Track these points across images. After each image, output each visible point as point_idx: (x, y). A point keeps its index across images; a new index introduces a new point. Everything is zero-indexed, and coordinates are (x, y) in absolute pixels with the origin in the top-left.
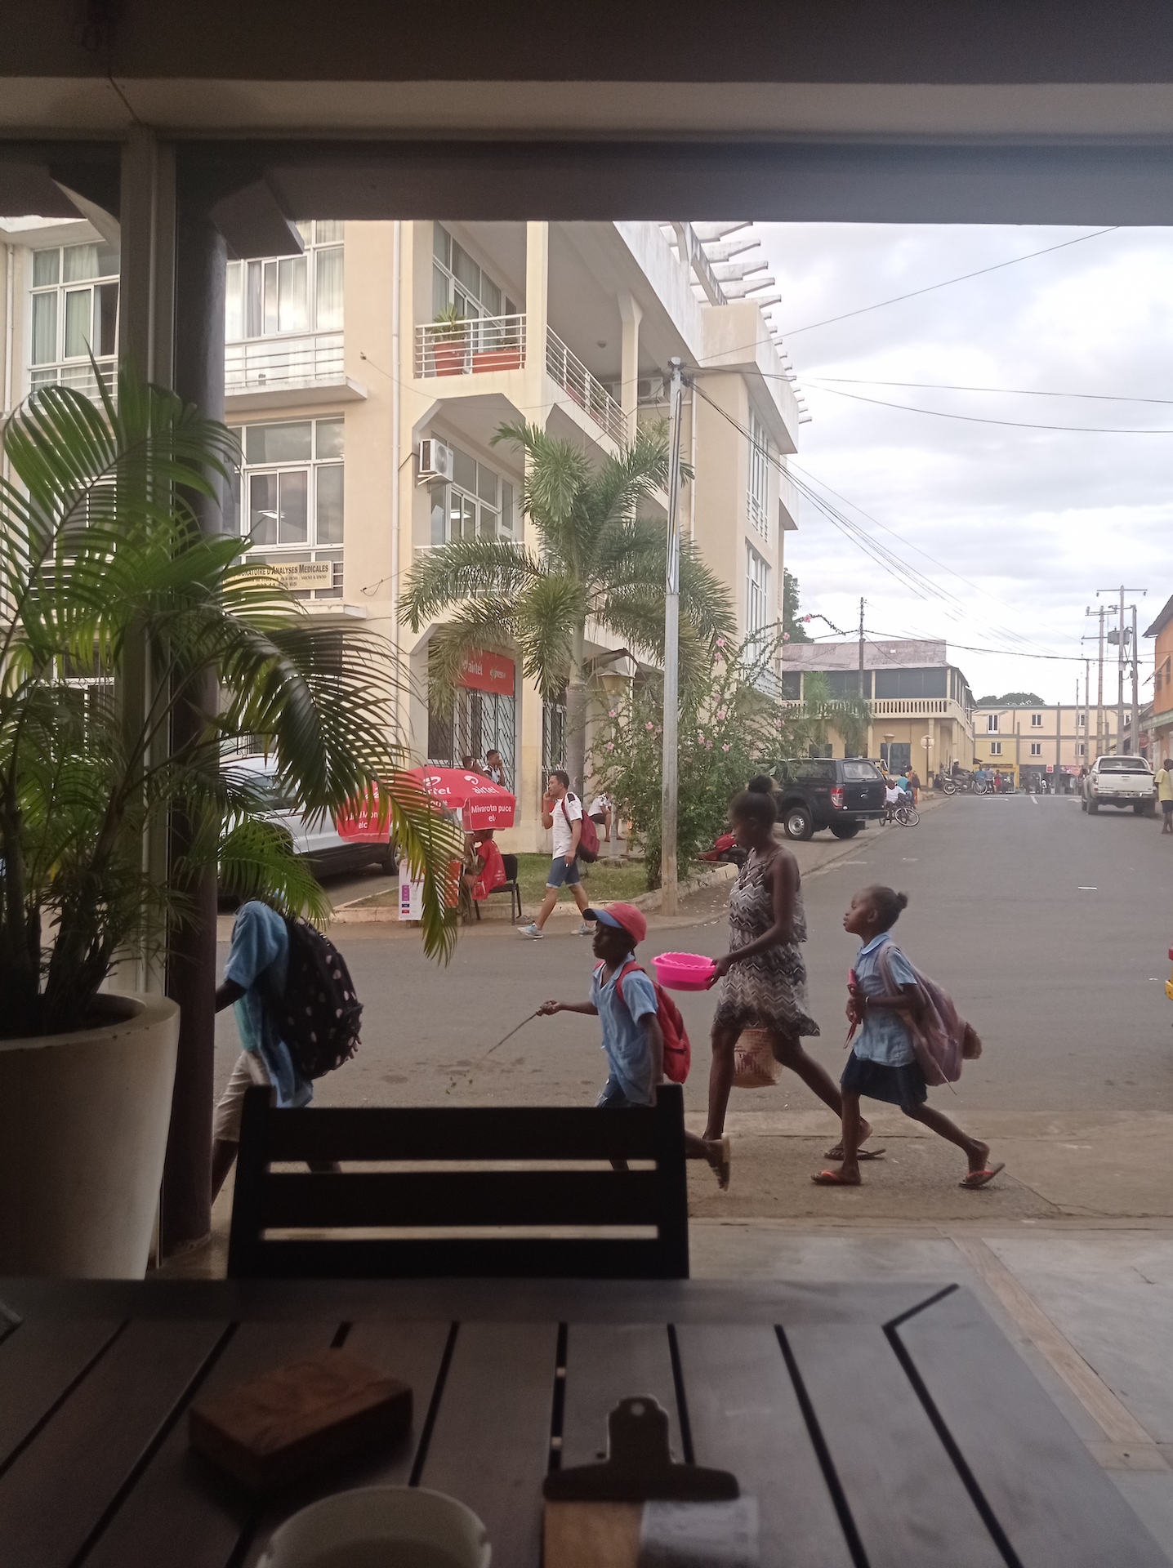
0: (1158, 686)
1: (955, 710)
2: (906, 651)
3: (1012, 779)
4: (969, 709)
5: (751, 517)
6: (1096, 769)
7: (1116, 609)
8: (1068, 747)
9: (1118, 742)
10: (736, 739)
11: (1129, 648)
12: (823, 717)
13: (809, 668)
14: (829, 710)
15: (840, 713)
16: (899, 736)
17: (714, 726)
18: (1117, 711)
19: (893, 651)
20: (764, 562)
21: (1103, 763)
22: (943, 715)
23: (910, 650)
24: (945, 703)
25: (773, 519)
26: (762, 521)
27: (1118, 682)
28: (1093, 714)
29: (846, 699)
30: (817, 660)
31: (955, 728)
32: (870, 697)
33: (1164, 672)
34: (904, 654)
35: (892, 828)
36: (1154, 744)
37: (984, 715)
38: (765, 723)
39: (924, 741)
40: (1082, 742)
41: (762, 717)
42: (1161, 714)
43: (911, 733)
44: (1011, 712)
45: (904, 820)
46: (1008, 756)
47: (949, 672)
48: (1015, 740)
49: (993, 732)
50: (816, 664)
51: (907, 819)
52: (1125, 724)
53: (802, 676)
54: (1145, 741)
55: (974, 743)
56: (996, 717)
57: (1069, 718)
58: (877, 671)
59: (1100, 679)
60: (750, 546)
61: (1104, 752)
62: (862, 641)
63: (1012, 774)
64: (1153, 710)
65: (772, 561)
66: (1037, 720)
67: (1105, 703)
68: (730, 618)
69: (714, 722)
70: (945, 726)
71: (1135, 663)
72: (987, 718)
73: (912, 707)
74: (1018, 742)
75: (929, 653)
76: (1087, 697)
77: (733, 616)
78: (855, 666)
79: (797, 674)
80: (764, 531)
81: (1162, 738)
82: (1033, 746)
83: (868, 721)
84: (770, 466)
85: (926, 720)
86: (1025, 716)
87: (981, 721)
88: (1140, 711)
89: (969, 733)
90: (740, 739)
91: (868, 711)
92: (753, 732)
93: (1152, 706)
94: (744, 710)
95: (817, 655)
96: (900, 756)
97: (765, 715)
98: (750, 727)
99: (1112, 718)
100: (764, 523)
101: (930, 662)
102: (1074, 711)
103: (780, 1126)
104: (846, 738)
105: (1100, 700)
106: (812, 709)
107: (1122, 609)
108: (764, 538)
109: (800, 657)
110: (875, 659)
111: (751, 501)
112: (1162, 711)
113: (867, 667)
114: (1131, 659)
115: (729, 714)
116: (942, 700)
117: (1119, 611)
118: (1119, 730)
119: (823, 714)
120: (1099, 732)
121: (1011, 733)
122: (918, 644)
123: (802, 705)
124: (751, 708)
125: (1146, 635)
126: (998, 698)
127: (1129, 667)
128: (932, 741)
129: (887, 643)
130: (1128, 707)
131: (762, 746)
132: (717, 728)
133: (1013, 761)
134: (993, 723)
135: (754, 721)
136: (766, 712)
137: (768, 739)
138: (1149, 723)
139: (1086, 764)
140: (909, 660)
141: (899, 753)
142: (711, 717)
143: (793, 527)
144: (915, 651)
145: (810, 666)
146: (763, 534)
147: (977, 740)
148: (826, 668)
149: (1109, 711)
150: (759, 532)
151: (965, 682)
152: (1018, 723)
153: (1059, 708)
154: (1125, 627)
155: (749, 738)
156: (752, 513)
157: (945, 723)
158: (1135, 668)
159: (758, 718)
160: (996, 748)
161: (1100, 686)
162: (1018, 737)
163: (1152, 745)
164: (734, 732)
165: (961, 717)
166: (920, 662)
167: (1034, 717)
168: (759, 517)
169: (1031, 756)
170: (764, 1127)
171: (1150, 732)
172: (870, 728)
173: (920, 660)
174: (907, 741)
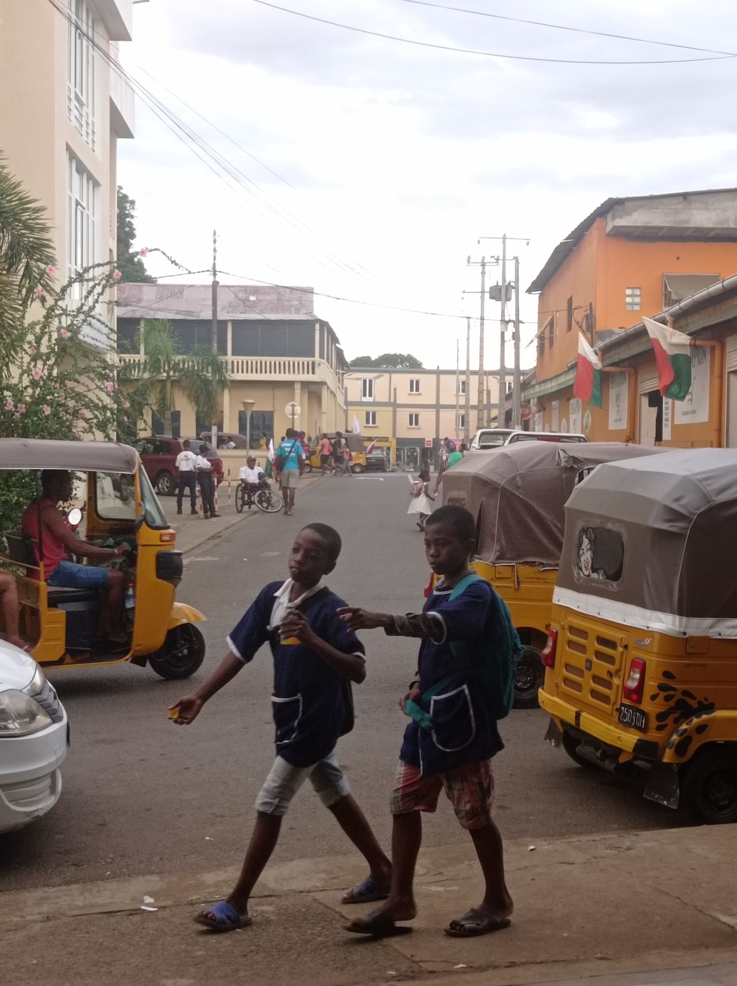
0: (541, 349)
1: (324, 373)
2: (268, 298)
3: (388, 454)
4: (341, 371)
5: (72, 118)
6: (476, 444)
7: (498, 259)
8: (449, 419)
9: (500, 413)
10: (55, 405)
11: (511, 305)
12: (169, 377)
13: (151, 315)
14: (175, 367)
15: (189, 374)
16: (260, 403)
17: (26, 388)
18: (498, 377)
19: (252, 298)
20: (90, 177)
21: (483, 437)
22: (310, 377)
23: (273, 297)
24: (313, 364)
25: (101, 123)
26: (88, 124)
27: (500, 344)
28: (474, 380)
29: (196, 355)
30: (161, 305)
31: (325, 394)
32: (225, 354)
33: (547, 335)
34: (265, 303)
35: (250, 515)
36: (537, 415)
37: (358, 379)
38: (92, 386)
39: (288, 408)
40: (462, 412)
41: (89, 377)
42: (544, 381)
43: (274, 399)
44: (387, 376)
45: (265, 505)
46: (383, 428)
47: (317, 326)
48: (391, 409)
49: (367, 399)
50: (159, 310)
51: (269, 503)
52: (507, 392)
53: (142, 324)
54: (527, 412)
55: (346, 412)
56: (370, 381)
57: (449, 384)
58: (235, 323)
59: (482, 341)
60: (72, 156)
61: (485, 424)
62: (215, 284)
63: (389, 448)
64: (536, 377)
65: (102, 176)
66: (415, 386)
67: (486, 368)
68: (50, 247)
69: (26, 381)
70: (313, 391)
71: (517, 322)
72: (361, 383)
73: (274, 369)
74: (395, 412)
75: (295, 303)
76: (468, 361)
77: (52, 244)
78: (207, 315)
79: (134, 322)
80: (90, 136)
81: (544, 409)
82: (411, 416)
83: (223, 383)
84: (96, 54)
85: (289, 385)
86: (402, 381)
87: (353, 384)
88: (522, 378)
89: (340, 399)
90: (61, 405)
91: (224, 370)
92: (79, 397)
93: (534, 373)
94: (68, 366)
95: (161, 299)
96: (261, 428)
97: (92, 375)
98: (72, 389)
99: (493, 385)
100: (90, 127)
101: (295, 313)
102: (454, 377)
103: (100, 901)
104: (197, 403)
105: (481, 365)
106: (154, 365)
107: (504, 260)
108: (91, 146)
109: (139, 300)
110: (231, 307)
111: (73, 97)
112: (544, 379)
113: (221, 316)
114: (513, 318)
115: (46, 372)
116: (310, 359)
117: (501, 262)
118: (500, 399)
119: (168, 373)
120: (480, 401)
121: (387, 400)
122: (281, 290)
123: (142, 361)
124: (76, 364)
125: (529, 291)
126: (373, 358)
127: (511, 328)
128: (298, 409)
129: (246, 289)
130: (509, 373)
131: (88, 415)
132: (30, 390)
133: (389, 434)
134: (367, 388)
135: (78, 382)
136: (94, 372)
137: (96, 407)
138: (531, 391)
139: (467, 437)
140: (272, 309)
141: (260, 423)
142: (21, 375)
143: (127, 134)
144: (279, 299)
145: (152, 312)
146: (90, 141)
147: (349, 408)
148: (171, 316)
149: (490, 377)
150: (85, 138)
151: (335, 340)
152: (395, 389)
153: (438, 373)
154: (507, 282)
155: (71, 403)
156: (75, 112)
157: (313, 388)
158: (517, 328)
159: (83, 379)
160: (371, 418)
161: (482, 348)
162: (394, 405)
163: (534, 416)
164: (53, 395)
165: (331, 380)
166: (284, 313)
167: (412, 382)
168: (84, 119)
169: (408, 428)
170: (80, 903)
171: (532, 402)
172: (226, 392)
173: (284, 310)
174: (271, 409)
